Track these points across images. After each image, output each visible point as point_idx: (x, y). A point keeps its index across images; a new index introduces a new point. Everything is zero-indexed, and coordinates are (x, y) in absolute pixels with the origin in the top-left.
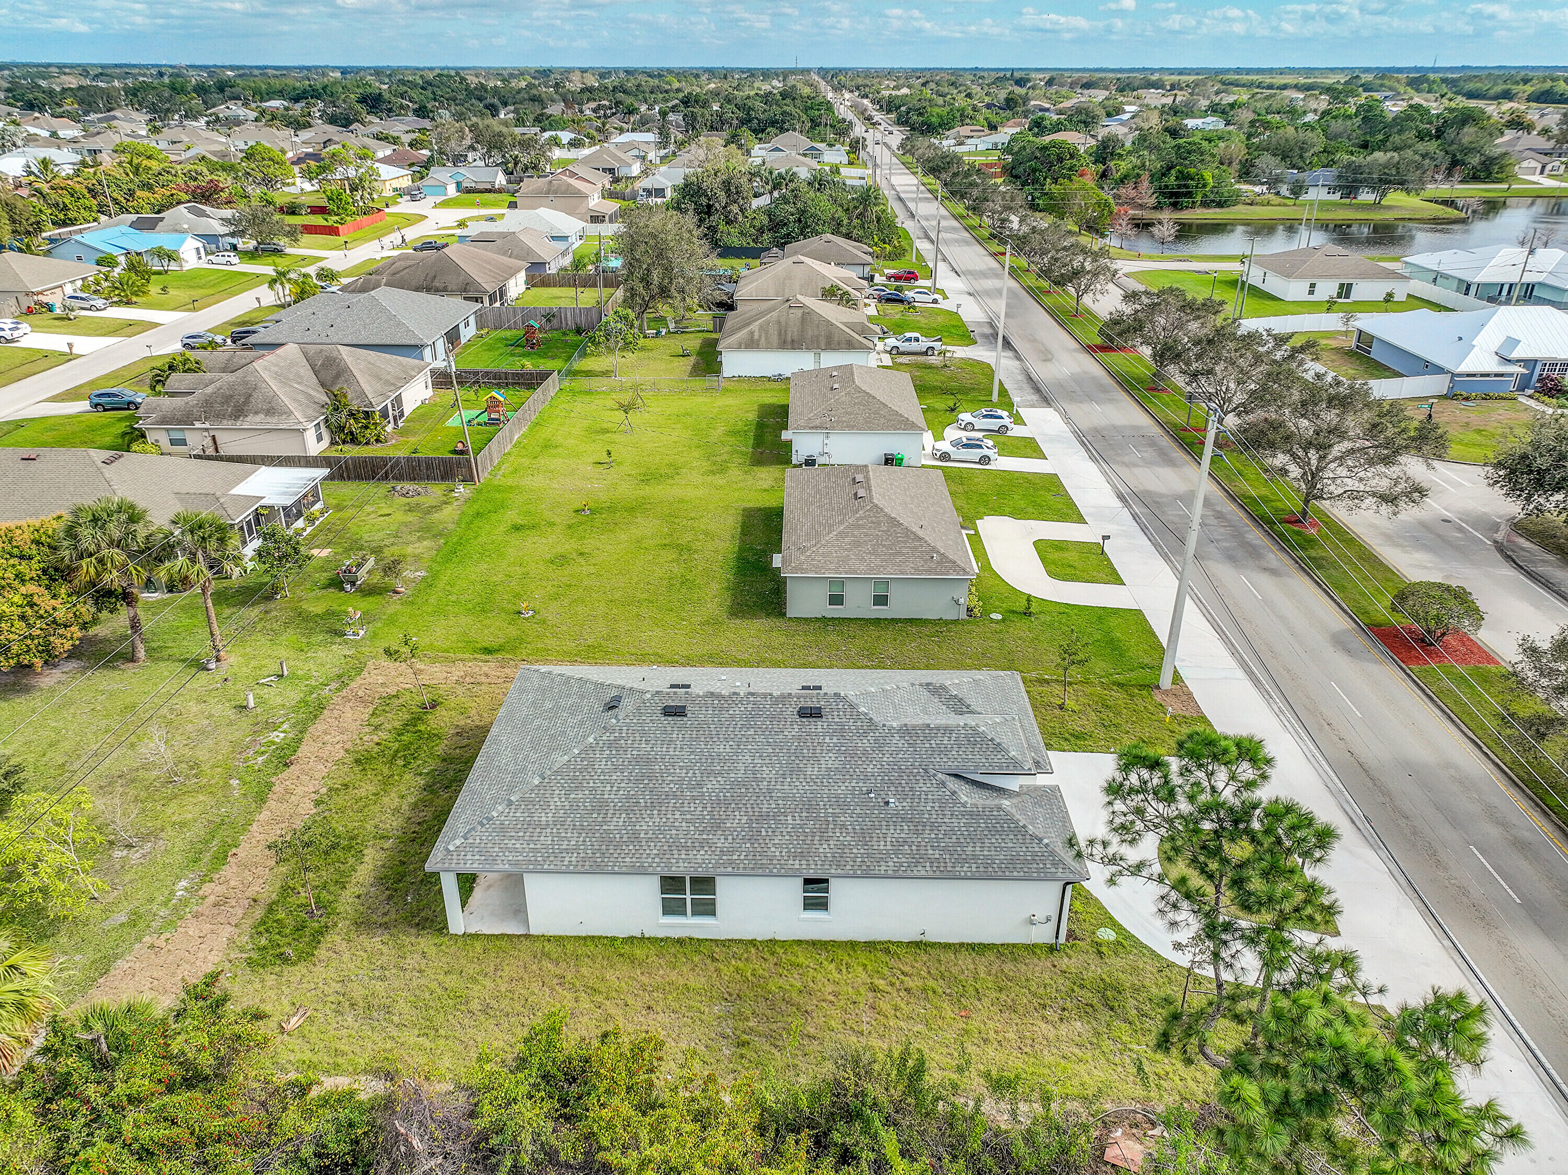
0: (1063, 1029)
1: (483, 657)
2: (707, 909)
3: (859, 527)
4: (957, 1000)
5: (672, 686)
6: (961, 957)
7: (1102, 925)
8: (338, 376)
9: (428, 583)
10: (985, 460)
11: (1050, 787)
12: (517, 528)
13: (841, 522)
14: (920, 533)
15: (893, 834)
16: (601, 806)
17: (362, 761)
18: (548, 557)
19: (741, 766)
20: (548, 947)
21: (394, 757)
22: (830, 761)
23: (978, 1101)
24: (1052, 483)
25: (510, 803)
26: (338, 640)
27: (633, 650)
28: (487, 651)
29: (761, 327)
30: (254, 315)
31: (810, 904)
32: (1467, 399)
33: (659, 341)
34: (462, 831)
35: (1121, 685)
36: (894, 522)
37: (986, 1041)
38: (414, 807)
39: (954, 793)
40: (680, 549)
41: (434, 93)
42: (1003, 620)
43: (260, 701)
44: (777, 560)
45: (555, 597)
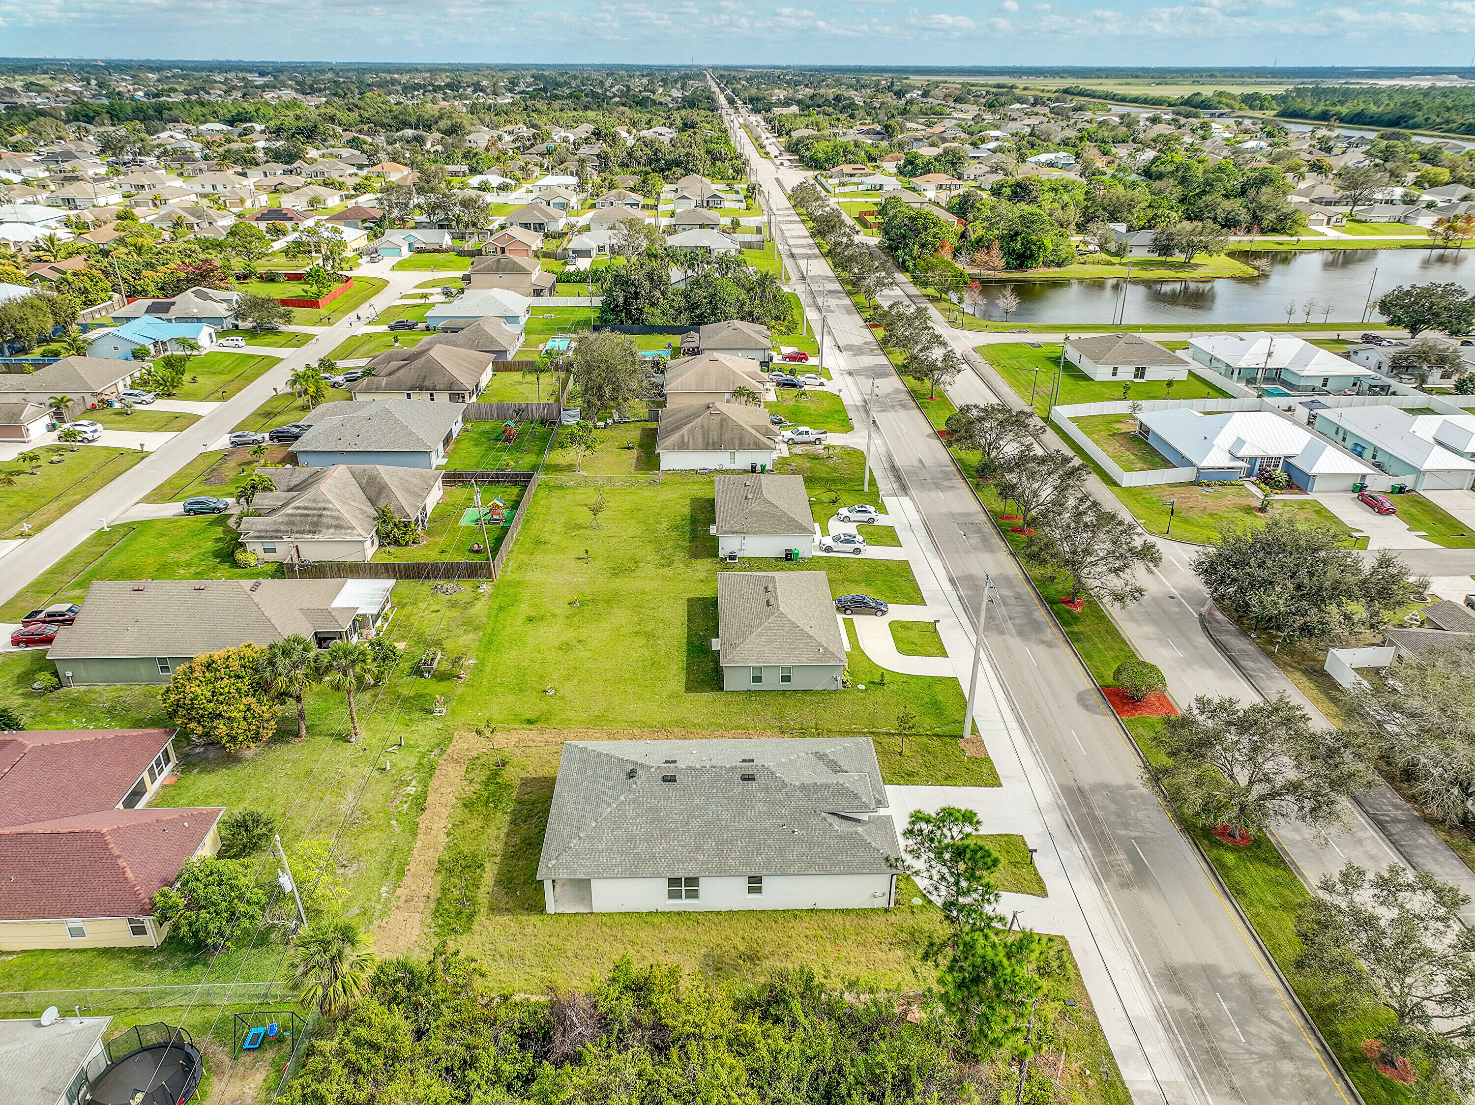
0: (891, 954)
1: (528, 726)
2: (693, 894)
3: (770, 629)
4: (833, 941)
5: (666, 762)
6: (836, 917)
7: (916, 896)
8: (380, 492)
9: (480, 668)
10: (857, 551)
11: (886, 817)
12: (530, 619)
13: (759, 625)
14: (811, 632)
15: (797, 849)
16: (632, 839)
17: (468, 805)
18: (557, 644)
19: (710, 812)
20: (604, 920)
21: (487, 802)
22: (761, 807)
23: (841, 994)
24: (903, 570)
25: (580, 838)
26: (430, 717)
27: (625, 718)
28: (530, 722)
29: (689, 431)
30: (274, 404)
31: (751, 890)
32: (1208, 485)
33: (607, 432)
34: (554, 855)
35: (938, 736)
36: (794, 625)
37: (849, 963)
38: (508, 835)
39: (831, 825)
40: (649, 635)
41: (360, 116)
42: (866, 690)
43: (393, 765)
44: (715, 644)
45: (567, 678)
